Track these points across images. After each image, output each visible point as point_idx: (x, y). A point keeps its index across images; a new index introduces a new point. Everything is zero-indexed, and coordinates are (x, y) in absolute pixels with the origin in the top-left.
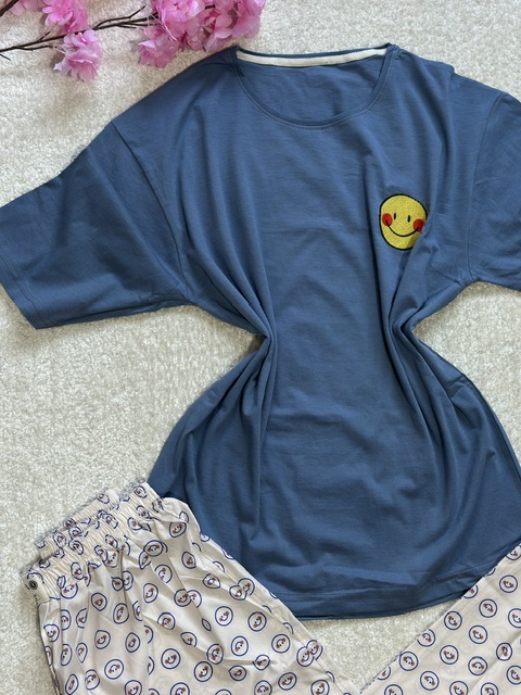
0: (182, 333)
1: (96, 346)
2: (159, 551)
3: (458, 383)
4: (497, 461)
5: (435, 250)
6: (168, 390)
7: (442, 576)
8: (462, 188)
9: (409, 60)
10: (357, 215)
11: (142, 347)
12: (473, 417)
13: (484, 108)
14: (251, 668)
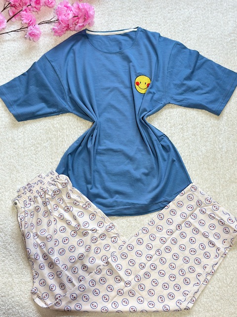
0: (67, 123)
1: (38, 127)
2: (58, 192)
3: (162, 137)
4: (176, 163)
5: (154, 93)
6: (62, 141)
7: (157, 202)
8: (163, 73)
9: (145, 32)
10: (127, 83)
11: (54, 127)
12: (167, 148)
13: (171, 46)
14: (90, 232)
